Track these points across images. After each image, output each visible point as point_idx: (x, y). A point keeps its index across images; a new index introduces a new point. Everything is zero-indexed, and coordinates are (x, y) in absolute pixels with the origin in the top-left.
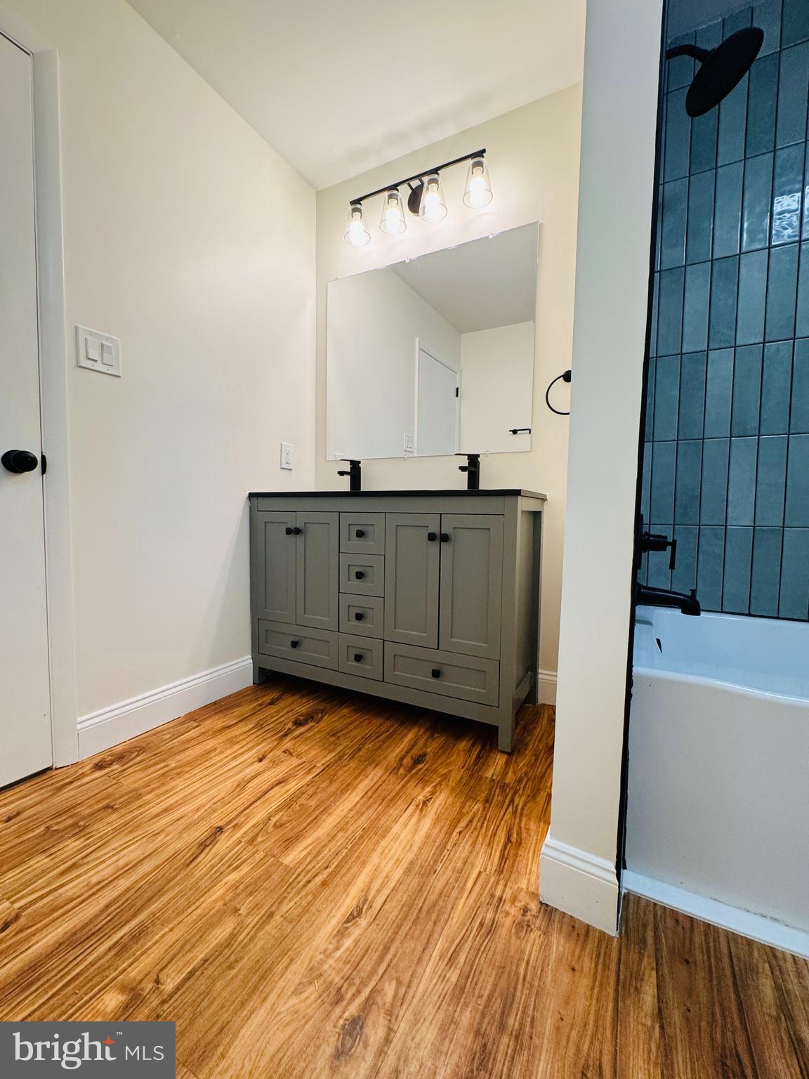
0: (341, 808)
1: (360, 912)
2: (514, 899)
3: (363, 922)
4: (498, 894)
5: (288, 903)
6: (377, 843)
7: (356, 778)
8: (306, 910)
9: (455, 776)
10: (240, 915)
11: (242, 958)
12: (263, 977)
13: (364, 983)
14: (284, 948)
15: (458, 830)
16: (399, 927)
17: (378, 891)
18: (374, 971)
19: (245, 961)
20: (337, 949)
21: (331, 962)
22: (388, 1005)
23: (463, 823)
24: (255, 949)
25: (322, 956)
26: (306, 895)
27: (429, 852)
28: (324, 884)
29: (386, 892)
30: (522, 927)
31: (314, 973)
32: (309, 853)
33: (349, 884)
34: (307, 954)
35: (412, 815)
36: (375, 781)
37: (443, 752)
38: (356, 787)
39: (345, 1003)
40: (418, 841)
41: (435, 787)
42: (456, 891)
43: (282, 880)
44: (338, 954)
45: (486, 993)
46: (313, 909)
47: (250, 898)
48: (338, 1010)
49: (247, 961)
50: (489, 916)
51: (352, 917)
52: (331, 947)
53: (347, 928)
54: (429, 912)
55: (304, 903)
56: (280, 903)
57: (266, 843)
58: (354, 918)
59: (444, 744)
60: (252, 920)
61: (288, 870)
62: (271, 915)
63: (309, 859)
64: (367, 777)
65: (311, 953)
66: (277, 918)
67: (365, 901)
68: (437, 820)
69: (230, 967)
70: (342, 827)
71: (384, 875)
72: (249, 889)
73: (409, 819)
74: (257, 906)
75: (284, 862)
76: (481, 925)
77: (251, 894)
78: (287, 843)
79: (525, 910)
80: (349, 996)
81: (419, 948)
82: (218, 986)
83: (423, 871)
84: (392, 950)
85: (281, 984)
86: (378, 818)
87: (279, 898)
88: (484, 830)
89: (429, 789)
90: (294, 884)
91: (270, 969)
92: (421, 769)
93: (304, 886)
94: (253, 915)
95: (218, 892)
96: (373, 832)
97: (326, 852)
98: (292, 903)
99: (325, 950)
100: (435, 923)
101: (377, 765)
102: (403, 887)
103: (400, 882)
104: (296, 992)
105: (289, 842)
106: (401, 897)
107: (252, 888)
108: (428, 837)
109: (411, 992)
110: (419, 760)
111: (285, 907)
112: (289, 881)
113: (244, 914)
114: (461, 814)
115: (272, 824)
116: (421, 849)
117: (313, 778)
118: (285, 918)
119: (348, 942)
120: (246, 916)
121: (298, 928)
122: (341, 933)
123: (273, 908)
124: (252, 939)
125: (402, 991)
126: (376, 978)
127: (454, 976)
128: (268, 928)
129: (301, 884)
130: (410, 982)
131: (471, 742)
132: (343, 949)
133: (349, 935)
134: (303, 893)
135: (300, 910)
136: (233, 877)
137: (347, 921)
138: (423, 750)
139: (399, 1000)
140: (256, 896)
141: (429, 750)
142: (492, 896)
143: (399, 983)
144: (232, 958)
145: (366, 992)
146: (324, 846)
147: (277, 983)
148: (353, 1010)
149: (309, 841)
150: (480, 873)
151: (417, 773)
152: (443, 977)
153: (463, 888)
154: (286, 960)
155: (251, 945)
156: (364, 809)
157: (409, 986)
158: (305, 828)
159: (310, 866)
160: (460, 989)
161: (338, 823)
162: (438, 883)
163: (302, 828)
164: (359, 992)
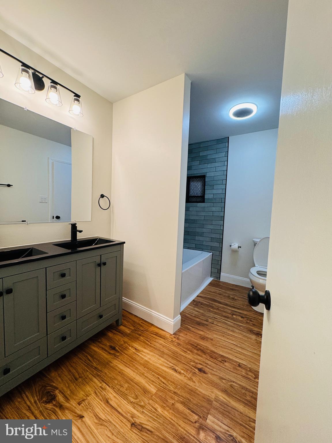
0: (132, 375)
1: (174, 369)
2: (172, 338)
3: (177, 368)
4: (170, 341)
5: (171, 388)
6: (151, 364)
7: (116, 370)
8: (173, 383)
9: (126, 339)
10: (174, 402)
11: (188, 398)
12: (192, 391)
13: (191, 368)
14: (184, 387)
15: (150, 344)
16: (179, 361)
17: (168, 364)
18: (189, 367)
19: (188, 397)
20: (184, 374)
21: (187, 375)
22: (195, 364)
23: (147, 342)
24: (184, 395)
25: (186, 377)
26: (168, 383)
27: (157, 352)
28: (164, 378)
29: (168, 363)
30: (178, 339)
31: (190, 379)
32: (152, 384)
33: (165, 372)
34: (186, 381)
35: (141, 354)
36: (120, 363)
37: (112, 340)
38: (122, 370)
39: (196, 372)
40: (151, 353)
41: (130, 346)
42: (169, 348)
43: (162, 391)
44: (185, 374)
45: (191, 348)
46: (173, 381)
47: (169, 401)
48: (197, 373)
49: (188, 396)
50: (176, 343)
51: (176, 371)
52: (184, 375)
53: (178, 372)
54: (174, 354)
55: (171, 383)
56: (171, 390)
57: (145, 400)
58: (176, 370)
59: (106, 339)
60: (176, 398)
61: (159, 390)
62: (175, 392)
63: (155, 384)
64: (117, 366)
65: (186, 380)
66: (176, 391)
67: (171, 368)
68: (145, 348)
69: (190, 400)
70: (142, 375)
71: (163, 363)
72: (165, 402)
73: (143, 355)
74: (172, 398)
75: (155, 392)
76: (177, 345)
77: (167, 401)
78: (146, 392)
79: (174, 337)
80: (194, 371)
81: (183, 357)
82: (194, 402)
83: (162, 354)
84: (184, 362)
85: (193, 386)
86: (141, 363)
87: (169, 391)
88: (151, 338)
89: (130, 348)
90: (164, 387)
91: (190, 390)
92: (119, 348)
93: (165, 384)
94: (175, 398)
95: (166, 414)
96: (146, 365)
97: (152, 379)
98: (171, 387)
99: (184, 377)
100: (177, 353)
101: (110, 362)
102: (167, 359)
103: (166, 359)
104: (195, 382)
105: (145, 391)
106: (170, 359)
107: (164, 401)
108: (151, 351)
109: (192, 359)
110: (114, 348)
111: (172, 389)
112: (163, 389)
113: (174, 401)
114: (144, 342)
115: (135, 400)
116: (155, 353)
117: (109, 387)
118: (176, 388)
119: (182, 372)
120: (174, 400)
121: (179, 384)
122: (180, 373)
123: (172, 392)
124: (182, 396)
125: (192, 361)
126: (190, 366)
127: (189, 352)
128: (179, 392)
129: (164, 385)
130: (190, 359)
131: (110, 332)
132: (184, 373)
133: (180, 371)
134: (168, 384)
135: (173, 384)
136: (160, 410)
137: (177, 372)
138: (108, 346)
139: (194, 362)
140: (168, 399)
141: (108, 344)
142: (171, 342)
143: (190, 362)
144: (188, 401)
145: (193, 368)
146: (150, 379)
147: (193, 387)
148: (197, 370)
149: (146, 385)
150: (164, 342)
151: (121, 350)
152: (189, 354)
153: (169, 347)
154: (188, 386)
155: (184, 396)
156: (134, 367)
157: (191, 360)
158: (140, 387)
159: (158, 383)
160: (191, 351)
161: (140, 376)
162: (166, 351)
163: (140, 388)
164: (193, 369)
